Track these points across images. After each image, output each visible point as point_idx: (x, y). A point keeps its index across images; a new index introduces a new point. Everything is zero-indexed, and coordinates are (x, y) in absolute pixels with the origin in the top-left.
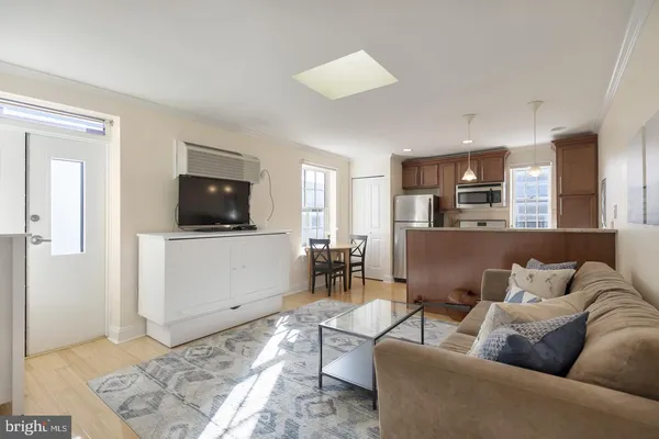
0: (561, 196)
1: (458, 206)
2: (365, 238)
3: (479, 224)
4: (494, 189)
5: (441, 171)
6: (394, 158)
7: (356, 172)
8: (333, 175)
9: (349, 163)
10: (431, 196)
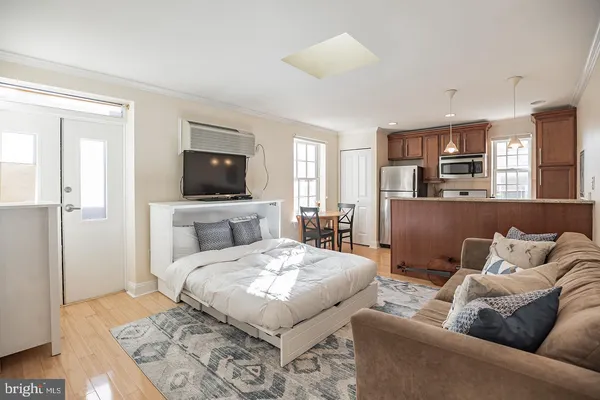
0: (540, 167)
1: (441, 176)
2: (353, 206)
3: (461, 194)
4: (476, 160)
5: (425, 143)
6: (380, 131)
7: (344, 145)
8: (323, 147)
9: (338, 137)
10: (416, 167)
